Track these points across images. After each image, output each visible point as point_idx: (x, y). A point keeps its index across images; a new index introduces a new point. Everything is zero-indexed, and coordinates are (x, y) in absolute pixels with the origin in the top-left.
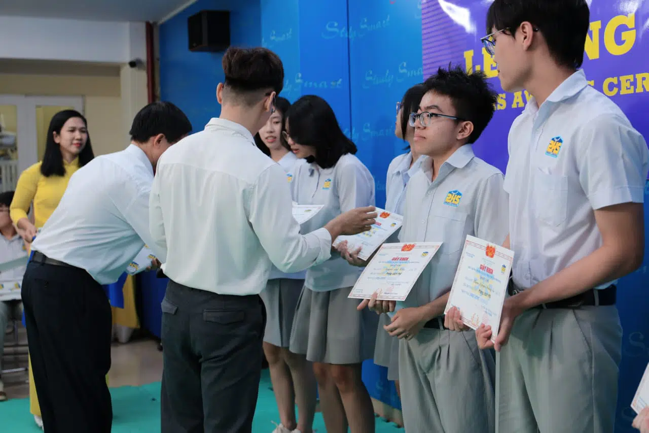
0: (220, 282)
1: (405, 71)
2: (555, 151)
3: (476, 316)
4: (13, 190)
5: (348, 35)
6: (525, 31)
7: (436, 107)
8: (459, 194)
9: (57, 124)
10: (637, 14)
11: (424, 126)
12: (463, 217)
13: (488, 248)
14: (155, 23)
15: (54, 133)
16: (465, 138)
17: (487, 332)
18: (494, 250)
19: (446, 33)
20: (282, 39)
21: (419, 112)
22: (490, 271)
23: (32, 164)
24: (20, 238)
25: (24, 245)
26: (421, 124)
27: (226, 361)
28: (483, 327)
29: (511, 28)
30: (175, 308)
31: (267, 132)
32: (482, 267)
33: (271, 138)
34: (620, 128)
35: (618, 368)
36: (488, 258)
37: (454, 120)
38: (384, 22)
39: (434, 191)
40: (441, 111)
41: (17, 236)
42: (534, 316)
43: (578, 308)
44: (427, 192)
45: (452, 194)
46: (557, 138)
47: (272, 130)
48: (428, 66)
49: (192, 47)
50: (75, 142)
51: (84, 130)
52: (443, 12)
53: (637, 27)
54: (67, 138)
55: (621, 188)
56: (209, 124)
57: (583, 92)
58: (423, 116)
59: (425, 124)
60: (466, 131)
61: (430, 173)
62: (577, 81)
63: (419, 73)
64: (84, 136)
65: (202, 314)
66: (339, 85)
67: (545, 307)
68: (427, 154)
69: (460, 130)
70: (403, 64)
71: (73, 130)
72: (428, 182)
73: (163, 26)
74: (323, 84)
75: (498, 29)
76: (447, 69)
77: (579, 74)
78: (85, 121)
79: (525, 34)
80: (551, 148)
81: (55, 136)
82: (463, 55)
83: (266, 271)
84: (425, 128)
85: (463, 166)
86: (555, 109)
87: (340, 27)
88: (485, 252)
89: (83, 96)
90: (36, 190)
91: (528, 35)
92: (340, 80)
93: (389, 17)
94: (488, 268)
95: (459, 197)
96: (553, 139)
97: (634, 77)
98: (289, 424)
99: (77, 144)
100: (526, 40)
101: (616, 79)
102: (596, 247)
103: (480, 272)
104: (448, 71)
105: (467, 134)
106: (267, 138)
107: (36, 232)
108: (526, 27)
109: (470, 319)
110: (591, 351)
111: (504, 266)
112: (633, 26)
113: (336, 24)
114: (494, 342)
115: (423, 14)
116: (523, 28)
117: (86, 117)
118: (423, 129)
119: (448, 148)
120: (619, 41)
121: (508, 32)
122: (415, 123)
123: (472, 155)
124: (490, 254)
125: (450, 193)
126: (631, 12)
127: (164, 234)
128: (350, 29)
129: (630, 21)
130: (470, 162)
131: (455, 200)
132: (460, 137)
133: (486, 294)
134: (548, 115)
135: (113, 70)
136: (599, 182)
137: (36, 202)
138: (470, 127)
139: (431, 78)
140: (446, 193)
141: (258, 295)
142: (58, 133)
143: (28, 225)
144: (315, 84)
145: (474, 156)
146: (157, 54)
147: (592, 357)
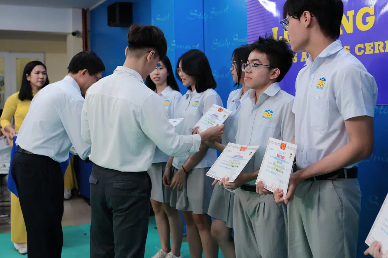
0: (122, 165)
1: (237, 39)
2: (322, 86)
3: (274, 185)
4: (2, 109)
5: (203, 17)
6: (306, 16)
7: (258, 60)
8: (271, 112)
9: (28, 69)
10: (375, 6)
11: (251, 71)
12: (273, 125)
13: (282, 144)
14: (88, 10)
15: (27, 74)
16: (275, 79)
17: (281, 193)
18: (285, 145)
19: (262, 17)
20: (163, 19)
21: (248, 63)
22: (283, 158)
23: (14, 93)
24: (5, 137)
25: (7, 142)
26: (248, 70)
27: (127, 212)
28: (278, 190)
29: (298, 15)
30: (97, 180)
31: (155, 75)
32: (278, 156)
33: (157, 78)
34: (360, 72)
35: (358, 216)
36: (282, 150)
37: (269, 68)
38: (225, 10)
39: (256, 110)
40: (261, 63)
41: (3, 137)
42: (308, 184)
43: (334, 180)
44: (252, 111)
45: (267, 112)
46: (323, 78)
47: (158, 73)
48: (251, 37)
49: (109, 24)
50: (40, 80)
51: (44, 73)
52: (260, 5)
53: (375, 14)
54: (34, 78)
55: (361, 107)
56: (116, 70)
57: (340, 52)
58: (250, 65)
59: (251, 70)
60: (275, 74)
61: (254, 99)
62: (336, 46)
63: (245, 41)
64: (45, 77)
65: (112, 184)
66: (198, 47)
67: (315, 179)
68: (252, 88)
69: (272, 73)
70: (236, 35)
71: (38, 73)
72: (253, 105)
73: (93, 12)
74: (188, 47)
75: (290, 15)
76: (265, 37)
77: (338, 42)
78: (45, 67)
79: (306, 18)
80: (319, 84)
81: (27, 76)
82: (272, 30)
83: (150, 158)
84: (251, 72)
85: (274, 95)
86: (324, 61)
87: (198, 13)
88: (280, 147)
89: (44, 53)
90: (16, 109)
91: (308, 19)
92: (198, 45)
93: (228, 7)
94: (282, 156)
95: (272, 113)
96: (321, 79)
97: (374, 44)
98: (167, 249)
99: (41, 81)
100: (307, 21)
101: (363, 45)
102: (346, 143)
103: (277, 159)
104: (265, 39)
105: (276, 76)
106: (154, 78)
107: (16, 133)
108: (307, 14)
109: (270, 186)
110: (342, 205)
111: (291, 154)
112: (373, 14)
113: (196, 11)
114: (284, 199)
115: (248, 5)
116: (305, 14)
117: (46, 65)
118: (250, 73)
119: (264, 85)
120: (365, 22)
121: (296, 17)
122: (245, 69)
123: (279, 88)
124: (283, 148)
125: (266, 111)
126: (372, 5)
127: (90, 136)
128: (205, 14)
129: (371, 11)
130: (277, 93)
131: (269, 116)
132: (272, 78)
133: (280, 171)
134: (319, 65)
135: (63, 37)
136: (347, 103)
137: (16, 116)
138: (278, 72)
139: (255, 43)
140: (264, 111)
141: (146, 172)
142: (29, 74)
143: (11, 129)
144: (183, 47)
145: (280, 89)
146: (89, 28)
147: (343, 209)
